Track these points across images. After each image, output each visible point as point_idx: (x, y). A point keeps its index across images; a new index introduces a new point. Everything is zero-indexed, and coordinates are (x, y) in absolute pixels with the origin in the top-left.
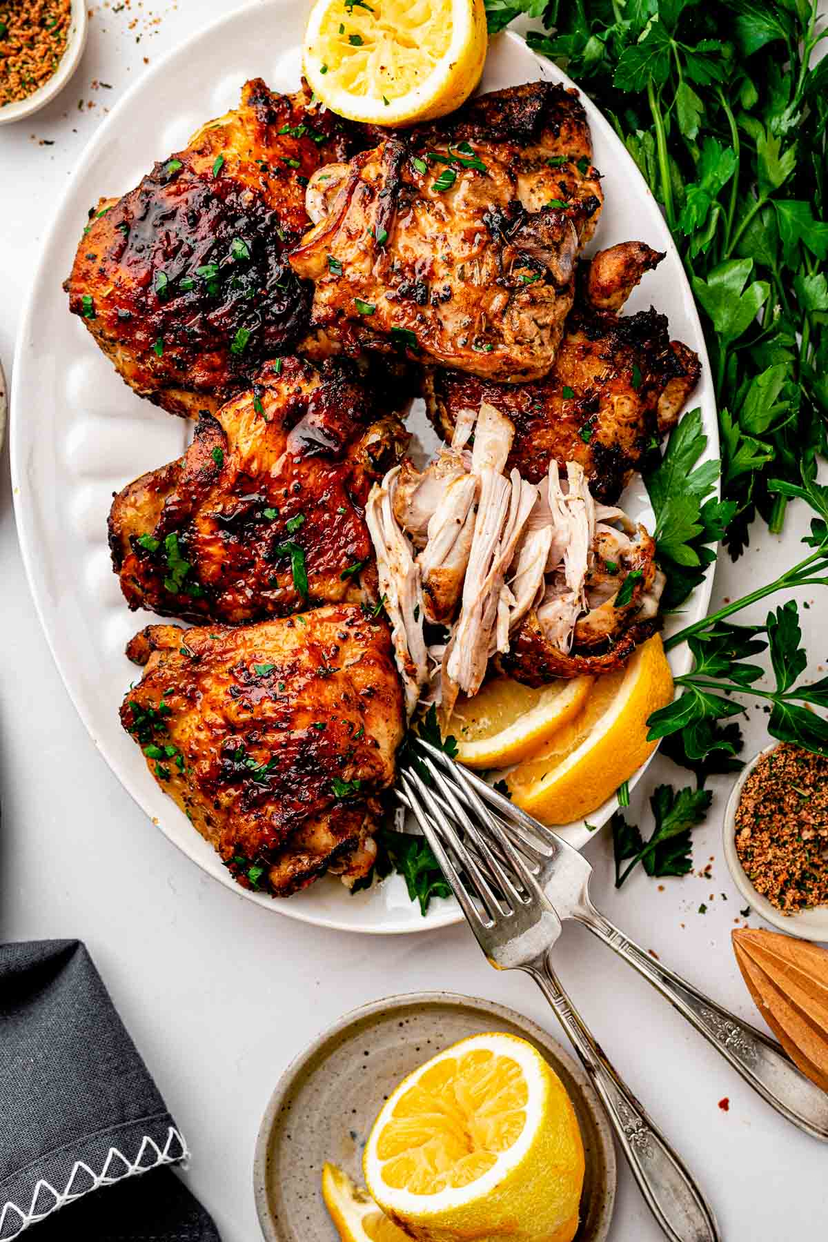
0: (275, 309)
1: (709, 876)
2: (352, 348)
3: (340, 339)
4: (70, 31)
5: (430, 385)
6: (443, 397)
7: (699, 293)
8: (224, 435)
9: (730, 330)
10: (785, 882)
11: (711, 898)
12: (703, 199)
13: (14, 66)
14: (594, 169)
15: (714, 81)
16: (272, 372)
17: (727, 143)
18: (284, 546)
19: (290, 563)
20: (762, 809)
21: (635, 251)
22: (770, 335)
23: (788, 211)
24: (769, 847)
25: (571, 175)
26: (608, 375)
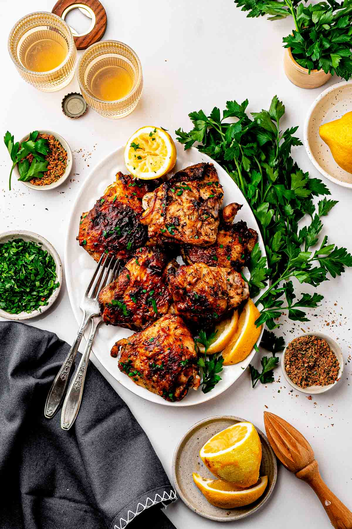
0: (137, 235)
1: (280, 382)
2: (160, 242)
3: (157, 241)
4: (67, 161)
5: (183, 251)
6: (187, 253)
7: (255, 214)
8: (129, 271)
9: (265, 224)
10: (301, 379)
11: (281, 388)
12: (253, 188)
13: (52, 172)
14: (220, 185)
15: (252, 154)
16: (139, 252)
17: (258, 171)
18: (149, 299)
19: (152, 304)
20: (292, 359)
21: (234, 205)
22: (278, 223)
23: (278, 188)
24: (296, 370)
25: (214, 187)
26: (232, 241)
